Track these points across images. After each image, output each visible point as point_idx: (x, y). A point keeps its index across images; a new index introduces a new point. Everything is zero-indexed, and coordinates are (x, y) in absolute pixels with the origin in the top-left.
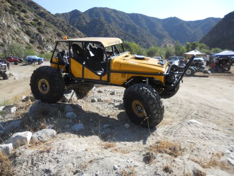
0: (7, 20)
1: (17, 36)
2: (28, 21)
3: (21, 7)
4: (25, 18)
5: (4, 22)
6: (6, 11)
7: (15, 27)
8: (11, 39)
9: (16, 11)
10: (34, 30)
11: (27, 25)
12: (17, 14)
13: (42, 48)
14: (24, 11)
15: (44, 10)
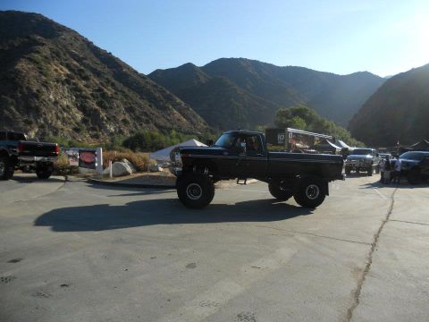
0: (56, 93)
1: (65, 115)
2: (88, 92)
3: (83, 72)
4: (85, 88)
5: (51, 97)
6: (58, 81)
7: (65, 103)
8: (54, 118)
9: (73, 79)
10: (93, 104)
11: (86, 97)
12: (74, 84)
13: (98, 128)
14: (86, 78)
15: (129, 68)
